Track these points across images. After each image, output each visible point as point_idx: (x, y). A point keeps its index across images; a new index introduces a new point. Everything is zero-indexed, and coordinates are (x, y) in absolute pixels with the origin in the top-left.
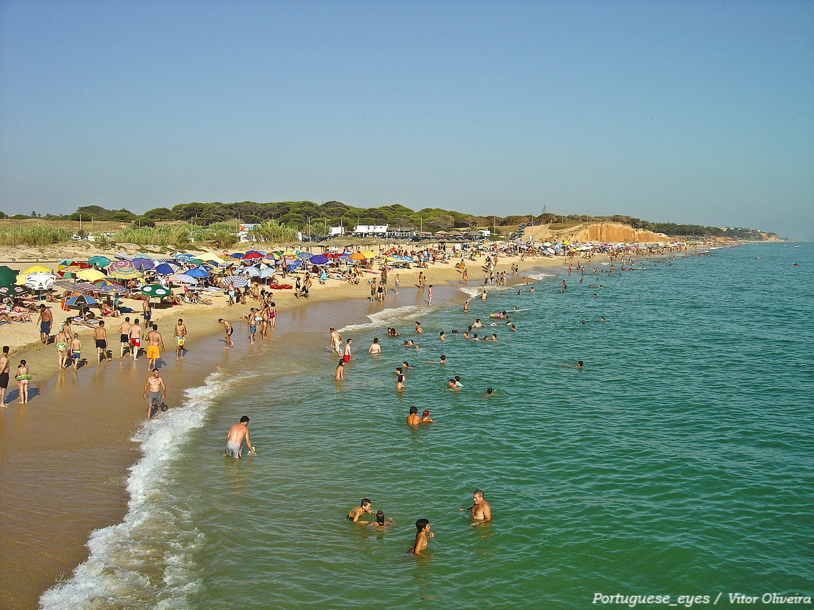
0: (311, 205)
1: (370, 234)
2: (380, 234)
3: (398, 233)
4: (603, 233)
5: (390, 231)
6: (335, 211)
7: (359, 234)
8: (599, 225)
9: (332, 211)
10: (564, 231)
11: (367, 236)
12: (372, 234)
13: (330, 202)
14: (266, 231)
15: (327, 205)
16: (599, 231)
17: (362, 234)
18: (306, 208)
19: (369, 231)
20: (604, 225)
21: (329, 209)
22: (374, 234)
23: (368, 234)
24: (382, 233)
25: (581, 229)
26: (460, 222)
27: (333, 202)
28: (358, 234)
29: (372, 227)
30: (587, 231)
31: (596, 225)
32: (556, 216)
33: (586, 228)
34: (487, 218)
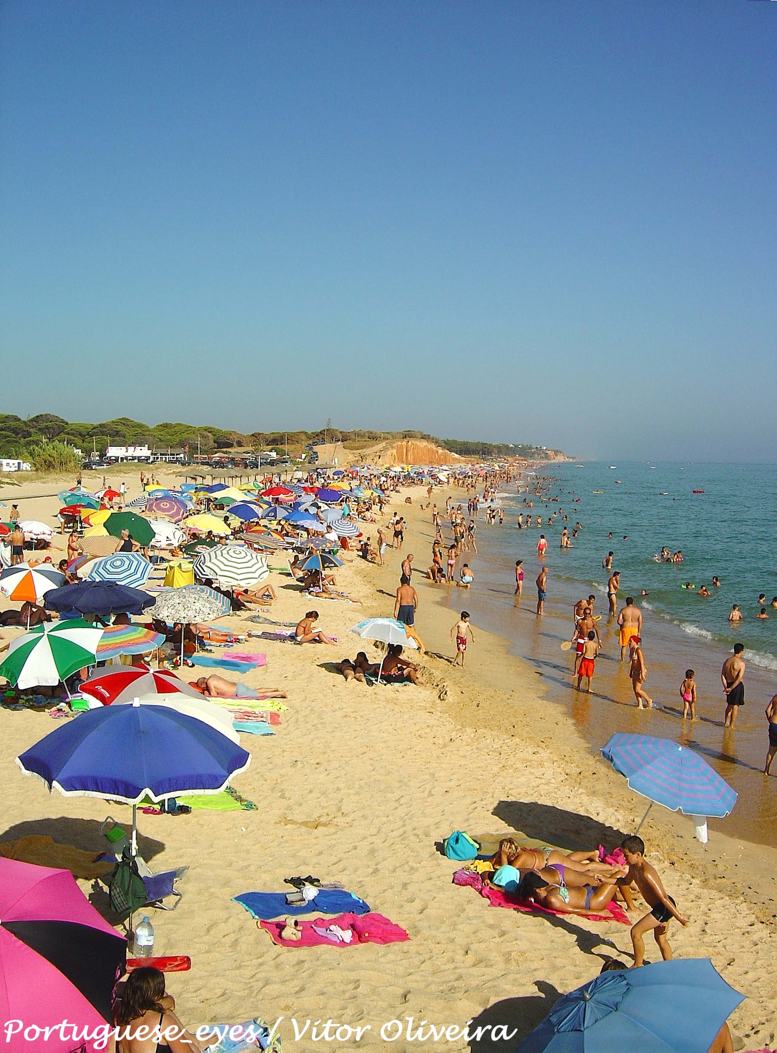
0: (17, 419)
1: (129, 458)
2: (143, 458)
3: (167, 457)
4: (409, 454)
5: (155, 454)
6: (50, 427)
7: (114, 458)
8: (404, 443)
9: (47, 428)
10: (367, 451)
11: (125, 461)
12: (131, 458)
13: (41, 415)
14: (49, 455)
15: (37, 419)
16: (405, 451)
17: (117, 459)
18: (13, 424)
19: (127, 454)
20: (410, 443)
21: (43, 425)
22: (134, 458)
23: (126, 458)
24: (145, 457)
25: (385, 449)
26: (223, 443)
27: (46, 415)
28: (112, 458)
29: (131, 449)
30: (394, 451)
31: (400, 443)
32: (341, 432)
33: (393, 448)
34: (253, 435)
